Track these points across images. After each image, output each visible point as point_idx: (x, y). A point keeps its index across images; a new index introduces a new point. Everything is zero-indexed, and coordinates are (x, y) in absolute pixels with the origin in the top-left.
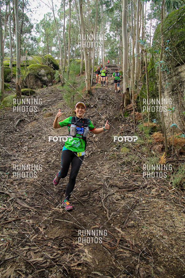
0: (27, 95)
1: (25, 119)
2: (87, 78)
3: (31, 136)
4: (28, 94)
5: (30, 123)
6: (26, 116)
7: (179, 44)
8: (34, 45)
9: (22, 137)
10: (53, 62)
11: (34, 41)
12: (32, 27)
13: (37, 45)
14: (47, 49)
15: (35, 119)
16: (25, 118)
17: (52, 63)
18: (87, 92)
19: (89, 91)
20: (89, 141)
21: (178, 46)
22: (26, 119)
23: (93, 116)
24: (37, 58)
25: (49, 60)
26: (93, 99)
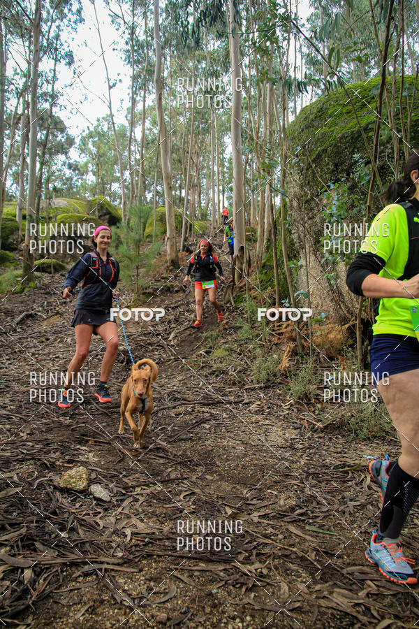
0: (46, 272)
1: (36, 314)
2: (170, 235)
3: (43, 339)
4: (49, 270)
5: (46, 319)
6: (40, 309)
7: (319, 153)
8: (75, 179)
9: (24, 341)
10: (110, 210)
11: (74, 170)
12: (70, 142)
13: (80, 180)
14: (102, 187)
15: (57, 313)
16: (39, 311)
17: (108, 213)
18: (169, 264)
19: (172, 261)
20: (157, 346)
21: (319, 156)
22: (39, 314)
23: (177, 307)
24: (76, 203)
25: (102, 207)
26: (180, 277)
